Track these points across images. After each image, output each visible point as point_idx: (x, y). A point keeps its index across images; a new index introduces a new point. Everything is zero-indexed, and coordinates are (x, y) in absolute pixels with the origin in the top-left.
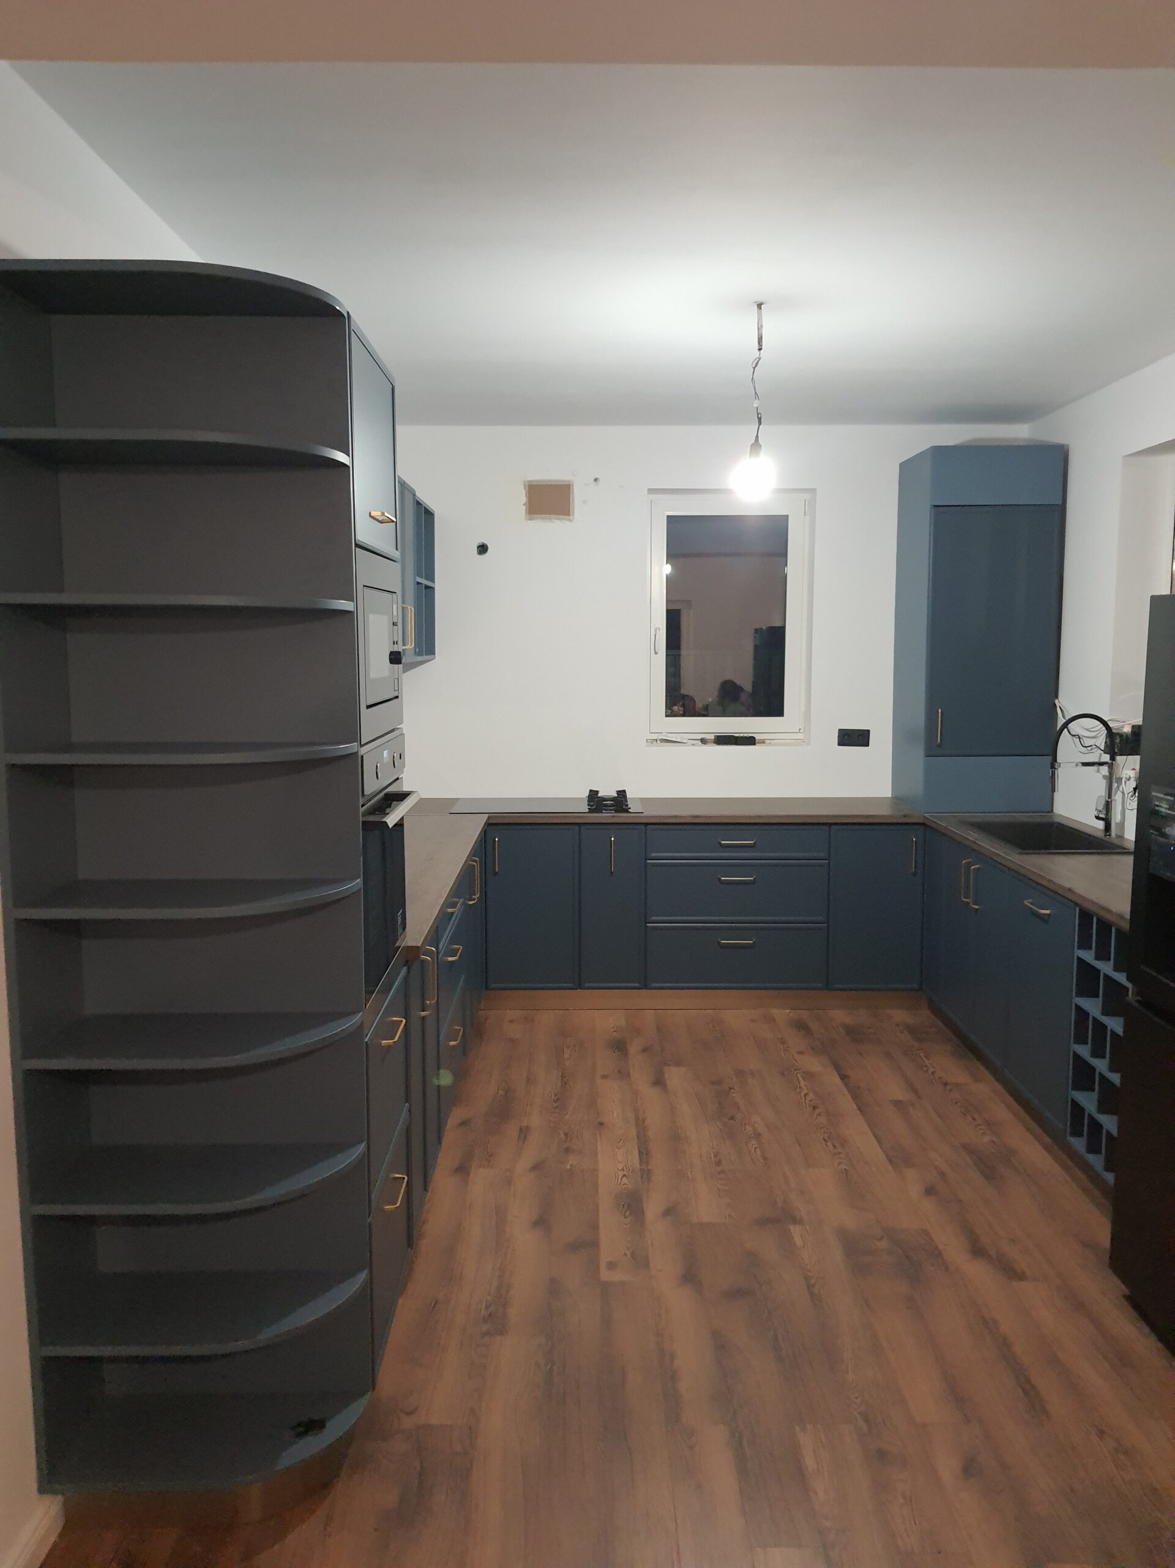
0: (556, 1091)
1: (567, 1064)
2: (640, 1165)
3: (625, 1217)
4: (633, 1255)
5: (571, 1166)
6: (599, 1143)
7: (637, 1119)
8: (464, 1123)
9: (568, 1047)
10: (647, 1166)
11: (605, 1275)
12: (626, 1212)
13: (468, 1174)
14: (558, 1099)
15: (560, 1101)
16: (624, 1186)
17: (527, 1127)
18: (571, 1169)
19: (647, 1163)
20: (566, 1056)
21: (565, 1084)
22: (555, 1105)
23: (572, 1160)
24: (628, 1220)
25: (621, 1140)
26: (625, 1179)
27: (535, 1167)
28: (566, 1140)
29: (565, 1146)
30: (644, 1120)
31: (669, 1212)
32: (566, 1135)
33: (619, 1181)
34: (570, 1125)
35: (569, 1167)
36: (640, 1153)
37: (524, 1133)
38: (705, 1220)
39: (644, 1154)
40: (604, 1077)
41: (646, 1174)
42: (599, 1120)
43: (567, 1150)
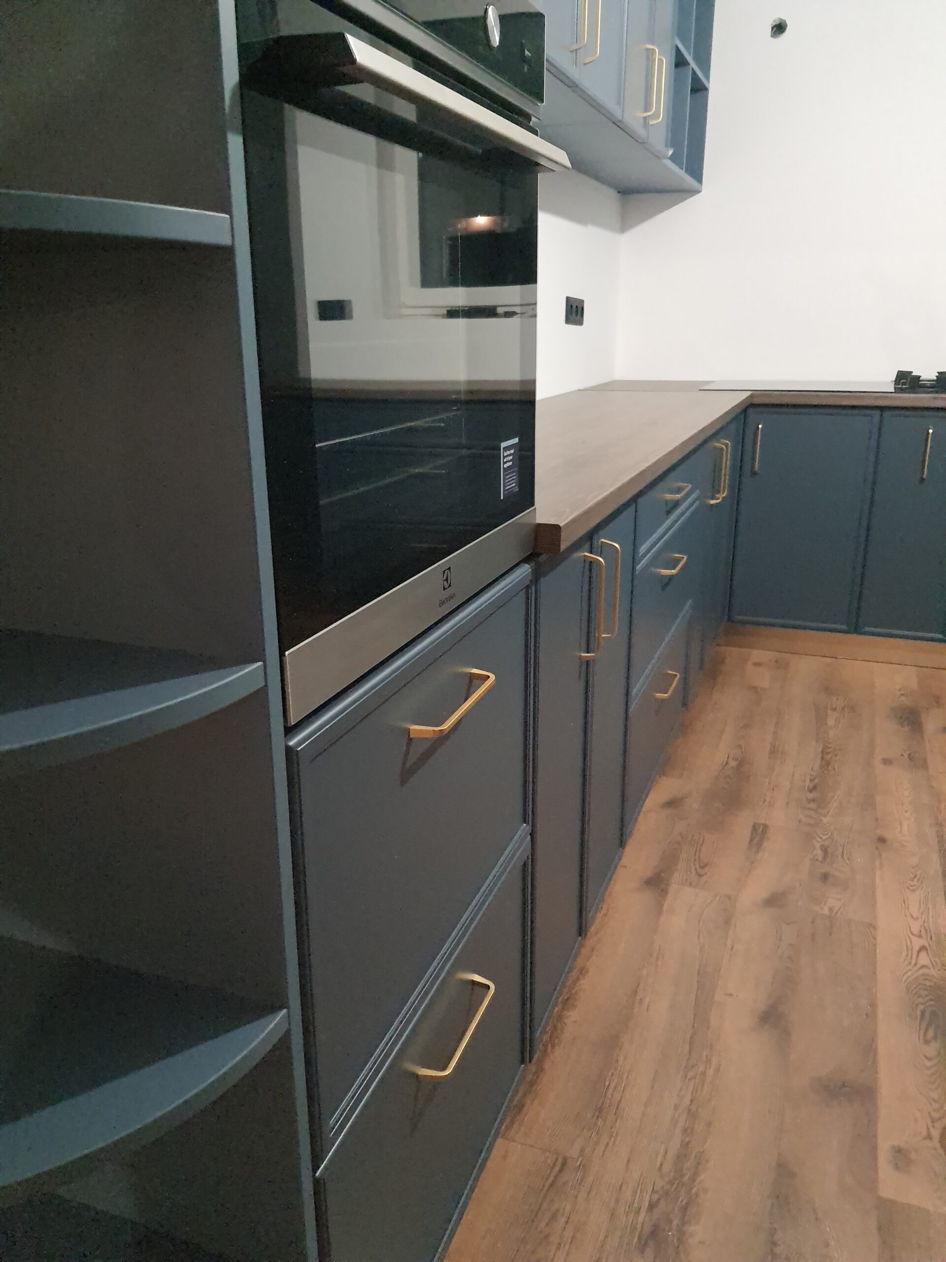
1: (832, 733)
5: (831, 910)
6: (878, 874)
8: (672, 803)
9: (834, 709)
12: (926, 1030)
13: (664, 892)
17: (765, 827)
22: (811, 796)
23: (834, 900)
25: (915, 877)
26: (923, 954)
27: (774, 901)
28: (825, 858)
29: (823, 871)
32: (825, 849)
35: (826, 911)
40: (887, 762)
42: (879, 832)
43: (825, 877)
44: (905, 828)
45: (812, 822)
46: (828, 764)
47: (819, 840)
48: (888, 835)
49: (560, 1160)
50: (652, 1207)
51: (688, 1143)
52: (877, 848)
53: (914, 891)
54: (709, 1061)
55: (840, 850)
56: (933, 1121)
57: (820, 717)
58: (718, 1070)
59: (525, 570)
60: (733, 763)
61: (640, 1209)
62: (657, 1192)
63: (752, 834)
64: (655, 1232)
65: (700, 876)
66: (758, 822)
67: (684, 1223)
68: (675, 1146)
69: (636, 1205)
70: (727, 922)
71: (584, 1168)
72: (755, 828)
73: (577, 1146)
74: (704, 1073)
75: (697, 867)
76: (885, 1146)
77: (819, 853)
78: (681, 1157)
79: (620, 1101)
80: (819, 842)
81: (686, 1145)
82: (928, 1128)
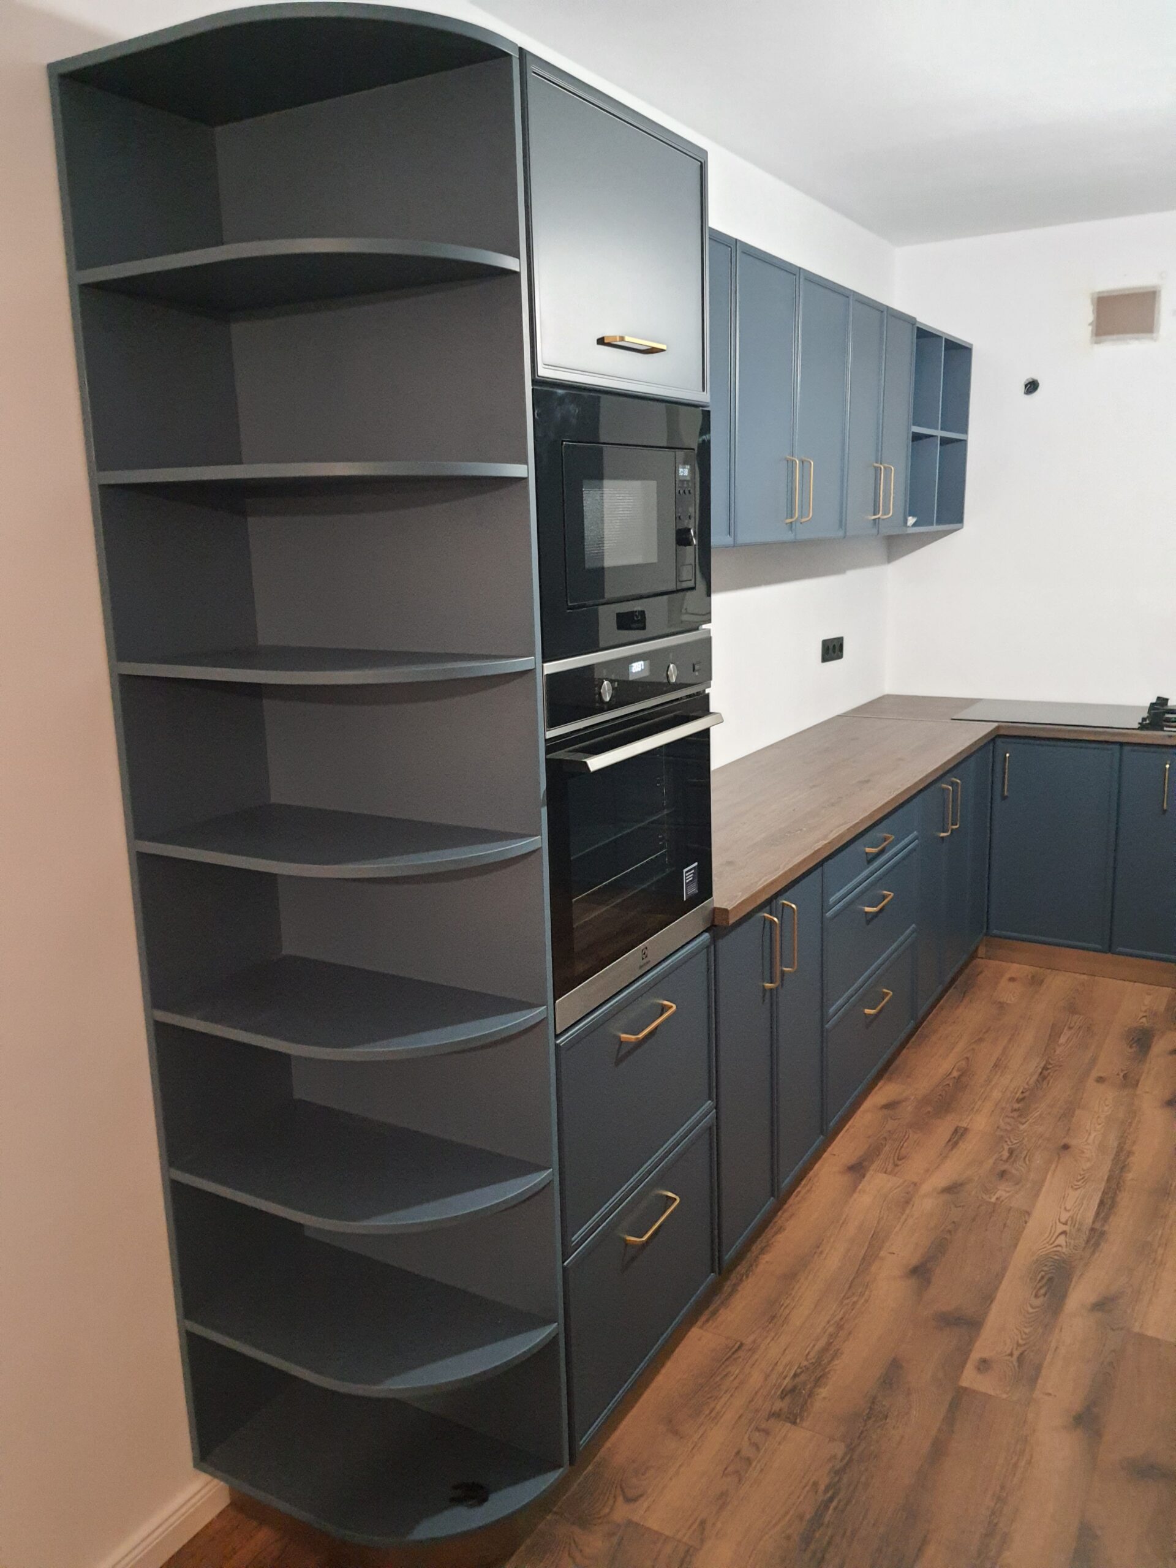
0: (1027, 1087)
2: (1094, 1222)
3: (1036, 1296)
4: (1021, 1359)
7: (1120, 1149)
10: (1103, 1225)
11: (969, 1378)
14: (1023, 1099)
15: (1024, 1103)
16: (1055, 1249)
18: (995, 1204)
19: (1106, 1220)
20: (1062, 1040)
21: (1043, 1077)
23: (1003, 1191)
24: (1038, 1302)
28: (1009, 1158)
30: (1130, 1153)
31: (1103, 1305)
32: (1011, 1152)
33: (1053, 1239)
34: (1023, 1138)
36: (1102, 1203)
37: (959, 1135)
38: (1150, 1333)
39: (1107, 1206)
40: (1100, 1080)
41: (1096, 1237)
43: (1003, 1174)
44: (1092, 1137)
45: (1009, 1128)
46: (1044, 1078)
47: (1009, 1143)
48: (1073, 1142)
49: (738, 1344)
50: (795, 1375)
51: (831, 1343)
52: (1058, 1154)
53: (1076, 1189)
54: (862, 1295)
55: (1025, 1152)
56: (1018, 1345)
57: (1054, 1034)
58: (867, 1301)
59: (706, 935)
60: (955, 1074)
61: (786, 1377)
62: (801, 1368)
63: (953, 1135)
64: (793, 1390)
65: (897, 1165)
66: (960, 1125)
67: (815, 1386)
68: (822, 1343)
69: (784, 1374)
70: (907, 1202)
71: (753, 1350)
72: (956, 1131)
73: (751, 1338)
74: (855, 1303)
75: (896, 1158)
76: (976, 1355)
77: (1006, 1154)
78: (825, 1349)
79: (788, 1314)
80: (1008, 1145)
81: (829, 1344)
82: (1012, 1349)
